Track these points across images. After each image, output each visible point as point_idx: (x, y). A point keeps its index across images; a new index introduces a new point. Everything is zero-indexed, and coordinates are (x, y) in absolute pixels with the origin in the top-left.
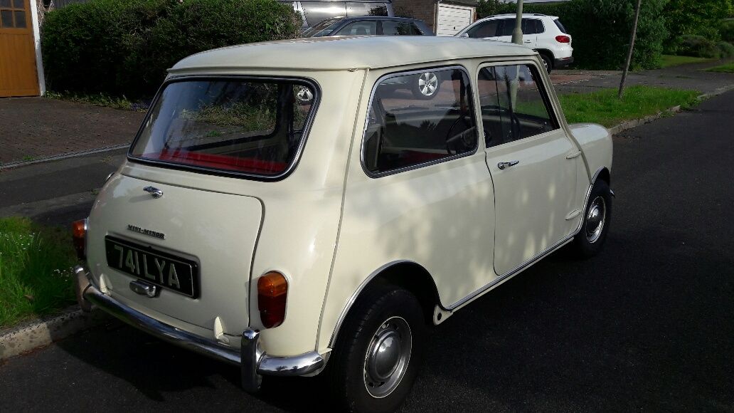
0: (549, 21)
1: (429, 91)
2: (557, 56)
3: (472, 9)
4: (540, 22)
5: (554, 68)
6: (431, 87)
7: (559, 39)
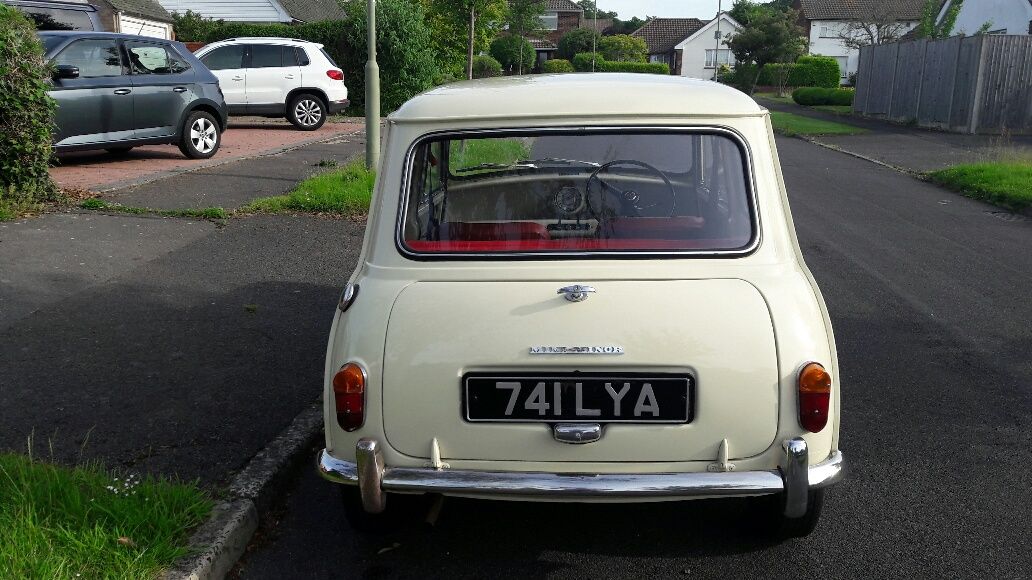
0: (313, 50)
1: (206, 146)
2: (331, 98)
3: (165, 25)
4: (301, 50)
5: (329, 113)
6: (209, 141)
7: (330, 73)
